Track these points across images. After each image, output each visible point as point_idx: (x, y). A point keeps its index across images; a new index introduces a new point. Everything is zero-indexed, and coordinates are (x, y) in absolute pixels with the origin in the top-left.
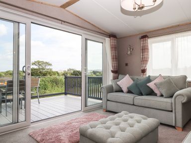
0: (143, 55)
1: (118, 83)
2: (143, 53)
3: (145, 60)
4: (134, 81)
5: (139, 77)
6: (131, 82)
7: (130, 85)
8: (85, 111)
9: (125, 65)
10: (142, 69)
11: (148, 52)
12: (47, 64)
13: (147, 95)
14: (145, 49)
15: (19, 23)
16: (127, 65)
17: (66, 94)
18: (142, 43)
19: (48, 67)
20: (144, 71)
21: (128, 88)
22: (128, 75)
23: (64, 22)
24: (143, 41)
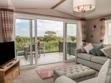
0: (101, 31)
1: (84, 48)
2: (101, 30)
3: (102, 34)
4: (94, 47)
5: (97, 45)
6: (92, 47)
7: (91, 49)
8: (65, 62)
9: (91, 36)
10: (100, 39)
11: (104, 29)
12: (54, 33)
13: (100, 56)
14: (102, 27)
15: (32, 20)
16: (92, 36)
17: (59, 51)
18: (101, 23)
19: (54, 35)
20: (101, 41)
21: (89, 51)
22: (90, 43)
23: (53, 16)
24: (101, 22)
